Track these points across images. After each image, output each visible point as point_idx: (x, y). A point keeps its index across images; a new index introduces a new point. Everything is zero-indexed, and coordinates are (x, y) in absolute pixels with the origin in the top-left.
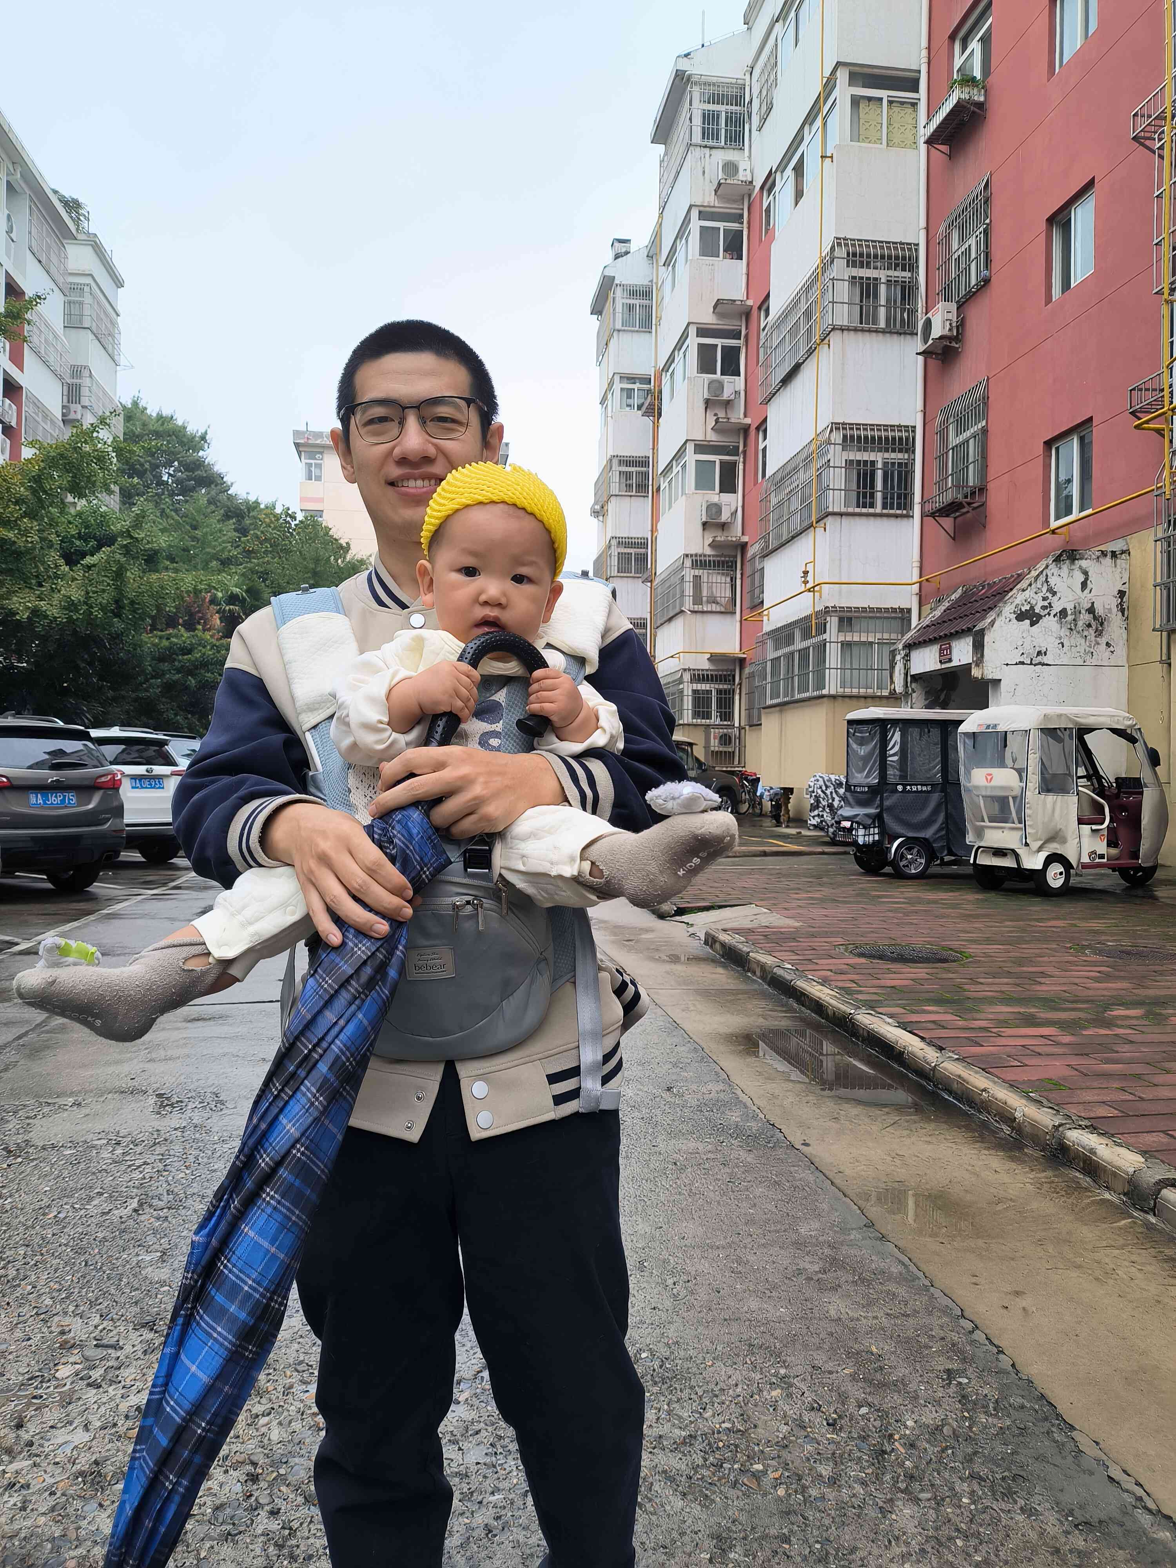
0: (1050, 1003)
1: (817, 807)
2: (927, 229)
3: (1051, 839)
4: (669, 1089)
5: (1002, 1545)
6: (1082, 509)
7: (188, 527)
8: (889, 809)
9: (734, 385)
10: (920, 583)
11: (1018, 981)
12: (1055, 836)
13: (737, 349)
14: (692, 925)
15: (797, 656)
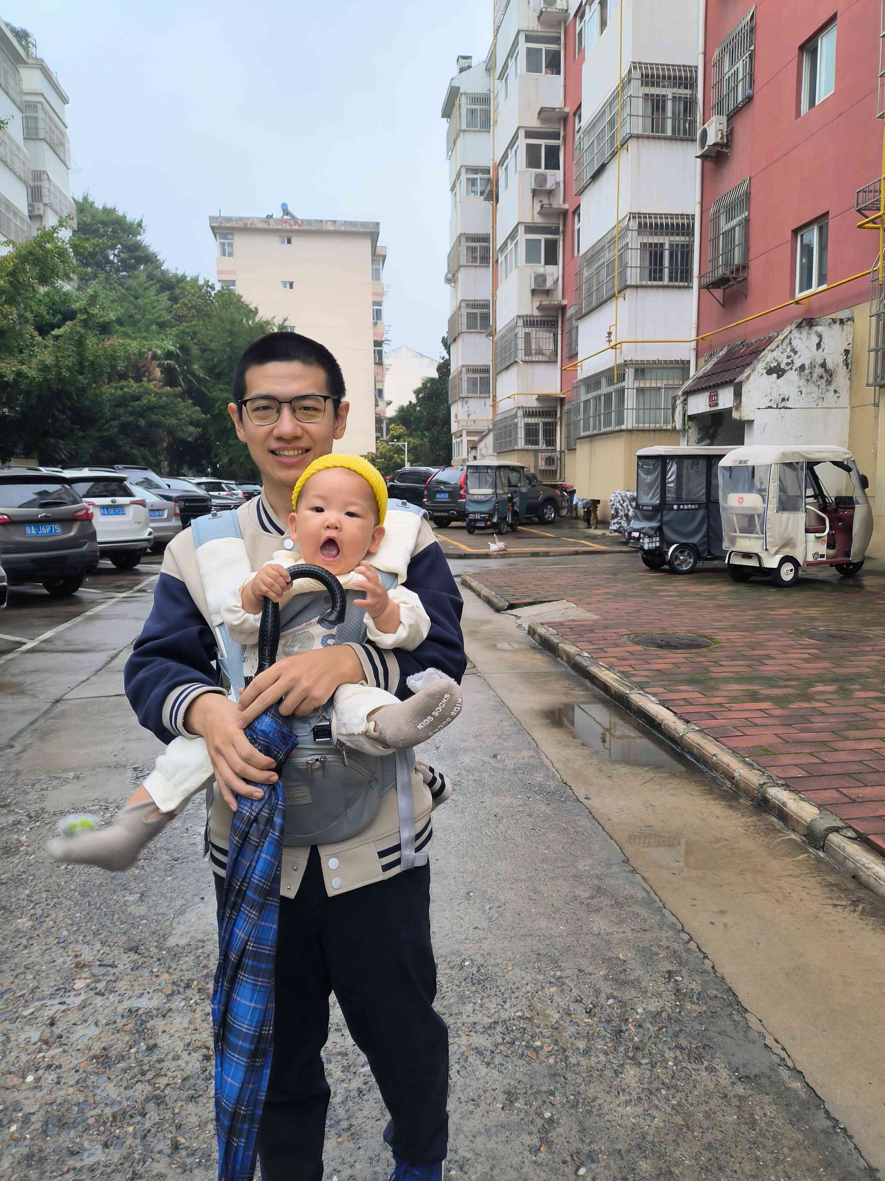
0: (769, 681)
1: (617, 516)
2: (705, 54)
3: (785, 545)
4: (495, 756)
5: (691, 1092)
6: (820, 284)
7: (132, 298)
8: (668, 523)
9: (555, 177)
10: (697, 340)
11: (749, 663)
12: (788, 543)
13: (557, 148)
14: (520, 617)
15: (603, 398)
